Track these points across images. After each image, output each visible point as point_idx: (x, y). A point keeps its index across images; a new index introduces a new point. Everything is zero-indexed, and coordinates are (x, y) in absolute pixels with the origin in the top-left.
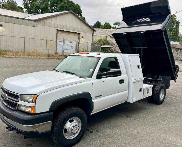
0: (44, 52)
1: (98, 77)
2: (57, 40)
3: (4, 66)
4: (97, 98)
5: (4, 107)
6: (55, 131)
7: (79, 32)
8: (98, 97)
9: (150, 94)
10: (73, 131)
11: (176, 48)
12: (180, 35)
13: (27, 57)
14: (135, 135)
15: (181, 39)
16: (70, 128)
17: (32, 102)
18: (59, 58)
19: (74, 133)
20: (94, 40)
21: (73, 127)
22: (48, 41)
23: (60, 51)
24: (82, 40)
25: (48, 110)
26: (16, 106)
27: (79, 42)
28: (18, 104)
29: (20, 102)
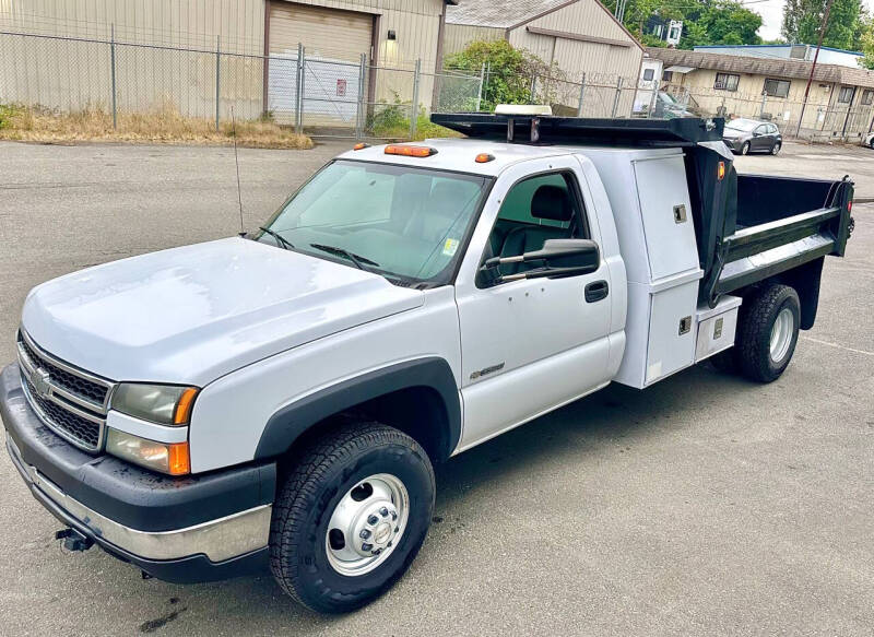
0: (208, 112)
1: (486, 279)
2: (266, 51)
3: (20, 187)
4: (480, 378)
5: (38, 430)
6: (285, 547)
7: (374, 11)
8: (484, 377)
9: (727, 341)
10: (370, 541)
11: (845, 87)
12: (862, 18)
13: (128, 139)
14: (658, 549)
15: (869, 39)
16: (356, 529)
17: (172, 422)
18: (282, 141)
19: (375, 548)
20: (448, 50)
21: (373, 520)
22: (224, 59)
23: (283, 104)
24: (388, 48)
25: (251, 457)
26: (97, 435)
27: (372, 62)
28: (107, 428)
29: (116, 419)
